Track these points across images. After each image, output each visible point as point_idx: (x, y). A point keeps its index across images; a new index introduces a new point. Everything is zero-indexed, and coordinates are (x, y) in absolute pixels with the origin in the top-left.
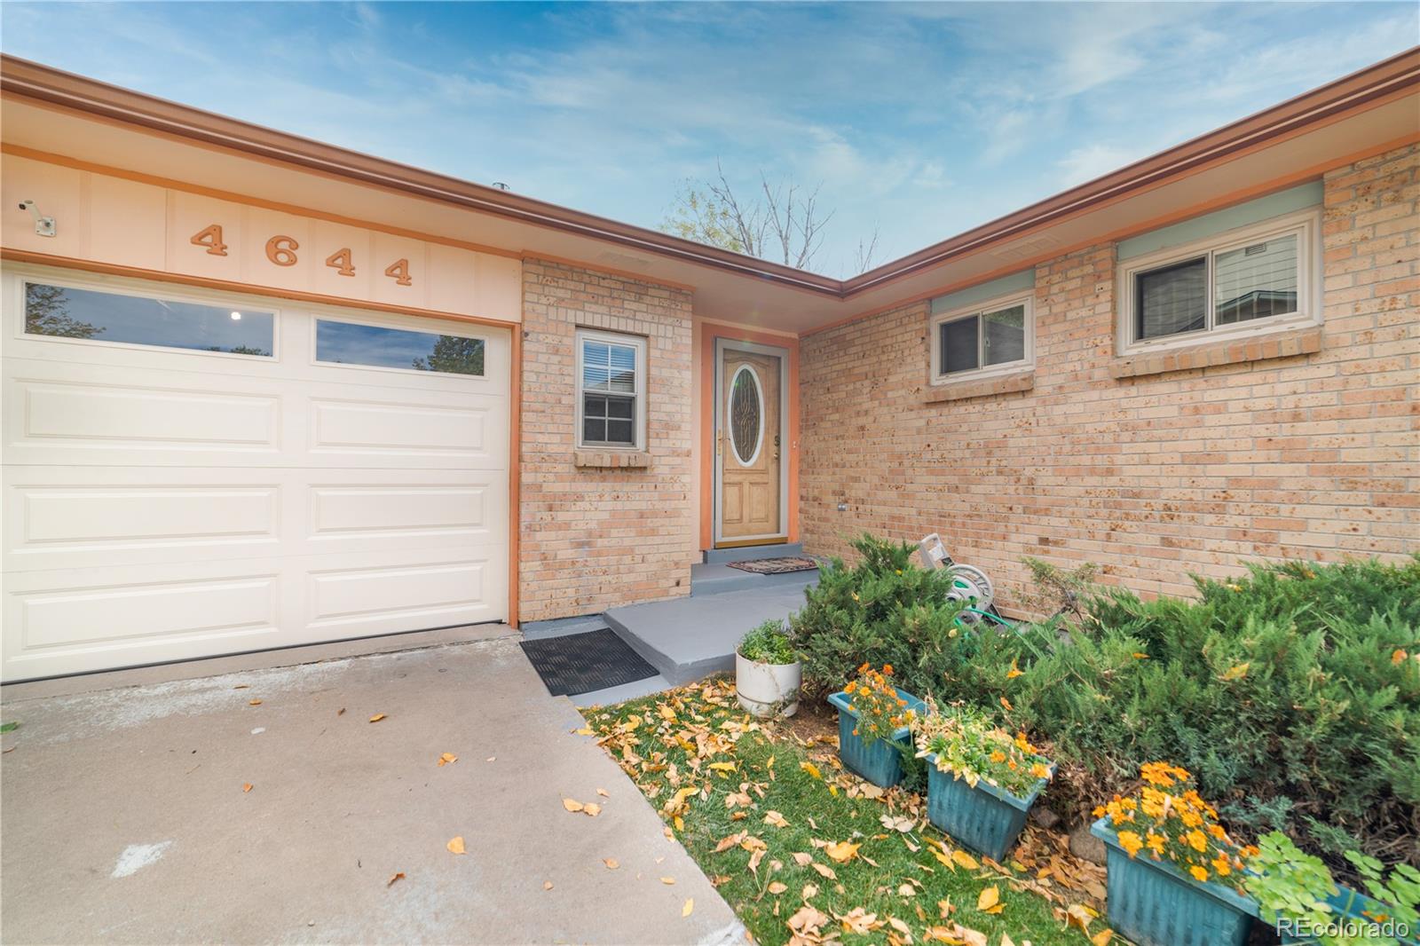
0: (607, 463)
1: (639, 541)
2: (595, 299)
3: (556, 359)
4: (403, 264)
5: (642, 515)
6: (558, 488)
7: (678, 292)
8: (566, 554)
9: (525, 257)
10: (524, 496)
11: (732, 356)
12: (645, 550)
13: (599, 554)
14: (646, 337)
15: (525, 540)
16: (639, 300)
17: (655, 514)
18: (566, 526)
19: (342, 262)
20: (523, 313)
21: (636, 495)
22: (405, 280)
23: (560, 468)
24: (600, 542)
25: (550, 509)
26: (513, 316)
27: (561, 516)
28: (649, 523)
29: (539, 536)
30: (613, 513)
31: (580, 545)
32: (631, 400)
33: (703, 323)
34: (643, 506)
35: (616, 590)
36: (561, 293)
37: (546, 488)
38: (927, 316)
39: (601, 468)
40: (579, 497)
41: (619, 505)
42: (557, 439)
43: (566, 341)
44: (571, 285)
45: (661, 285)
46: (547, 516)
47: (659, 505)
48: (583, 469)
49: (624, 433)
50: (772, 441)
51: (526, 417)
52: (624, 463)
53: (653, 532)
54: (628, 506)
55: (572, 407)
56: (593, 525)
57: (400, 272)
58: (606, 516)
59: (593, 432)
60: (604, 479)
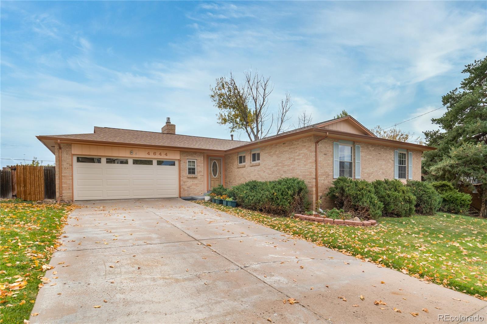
0: (191, 177)
1: (196, 187)
2: (189, 155)
3: (184, 163)
5: (196, 184)
6: (185, 180)
7: (201, 153)
8: (186, 189)
9: (180, 151)
10: (181, 181)
11: (211, 160)
12: (197, 189)
13: (190, 189)
14: (196, 159)
15: (181, 187)
16: (195, 154)
17: (198, 184)
18: (186, 185)
19: (160, 154)
20: (180, 158)
21: (196, 181)
22: (167, 155)
23: (185, 178)
24: (191, 187)
25: (184, 183)
26: (179, 158)
27: (186, 184)
28: (198, 185)
29: (183, 186)
30: (192, 184)
31: (188, 187)
32: (195, 168)
33: (207, 155)
34: (197, 183)
35: (193, 194)
36: (185, 155)
37: (184, 180)
38: (238, 155)
39: (191, 178)
40: (188, 181)
41: (193, 183)
42: (185, 174)
43: (186, 161)
44: (186, 154)
45: (198, 152)
46: (184, 184)
47: (199, 183)
48: (188, 178)
49: (194, 173)
50: (220, 173)
51: (181, 171)
52: (194, 177)
53: (198, 186)
54: (194, 183)
55: (186, 170)
56: (190, 185)
57: (166, 155)
58: (191, 184)
59: (189, 173)
60: (191, 179)
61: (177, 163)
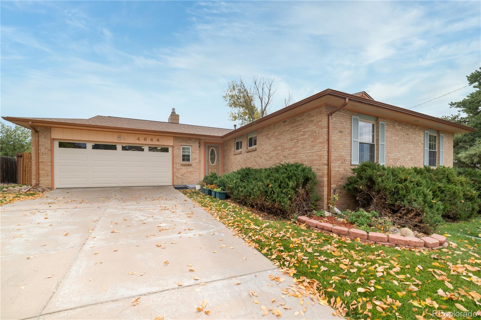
0: (185, 164)
1: (190, 175)
2: (183, 141)
3: (178, 150)
4: (158, 139)
5: (191, 171)
6: (179, 167)
7: (196, 139)
8: (180, 176)
9: (174, 137)
10: (174, 168)
11: (209, 147)
12: (191, 177)
13: (184, 177)
14: (191, 146)
15: (174, 174)
16: (190, 141)
17: (193, 171)
18: (180, 173)
19: (152, 140)
20: (174, 144)
21: (190, 169)
22: (159, 141)
23: (179, 165)
24: (185, 175)
25: (177, 170)
26: (172, 145)
27: (179, 171)
28: (192, 173)
29: (176, 174)
30: (186, 171)
31: (182, 175)
32: (190, 155)
33: (204, 142)
34: (191, 170)
35: (187, 182)
36: (178, 141)
37: (177, 167)
38: (235, 141)
39: (184, 165)
40: (182, 169)
41: (187, 170)
42: (178, 161)
43: (179, 147)
44: (180, 140)
45: (193, 138)
46: (177, 171)
47: (193, 170)
48: (182, 165)
49: (188, 160)
50: (218, 161)
51: (174, 158)
52: (188, 164)
53: (193, 174)
54: (189, 170)
55: (180, 156)
56: (183, 173)
57: (158, 140)
58: (185, 171)
59: (183, 160)
60: (185, 166)
61: (170, 149)
